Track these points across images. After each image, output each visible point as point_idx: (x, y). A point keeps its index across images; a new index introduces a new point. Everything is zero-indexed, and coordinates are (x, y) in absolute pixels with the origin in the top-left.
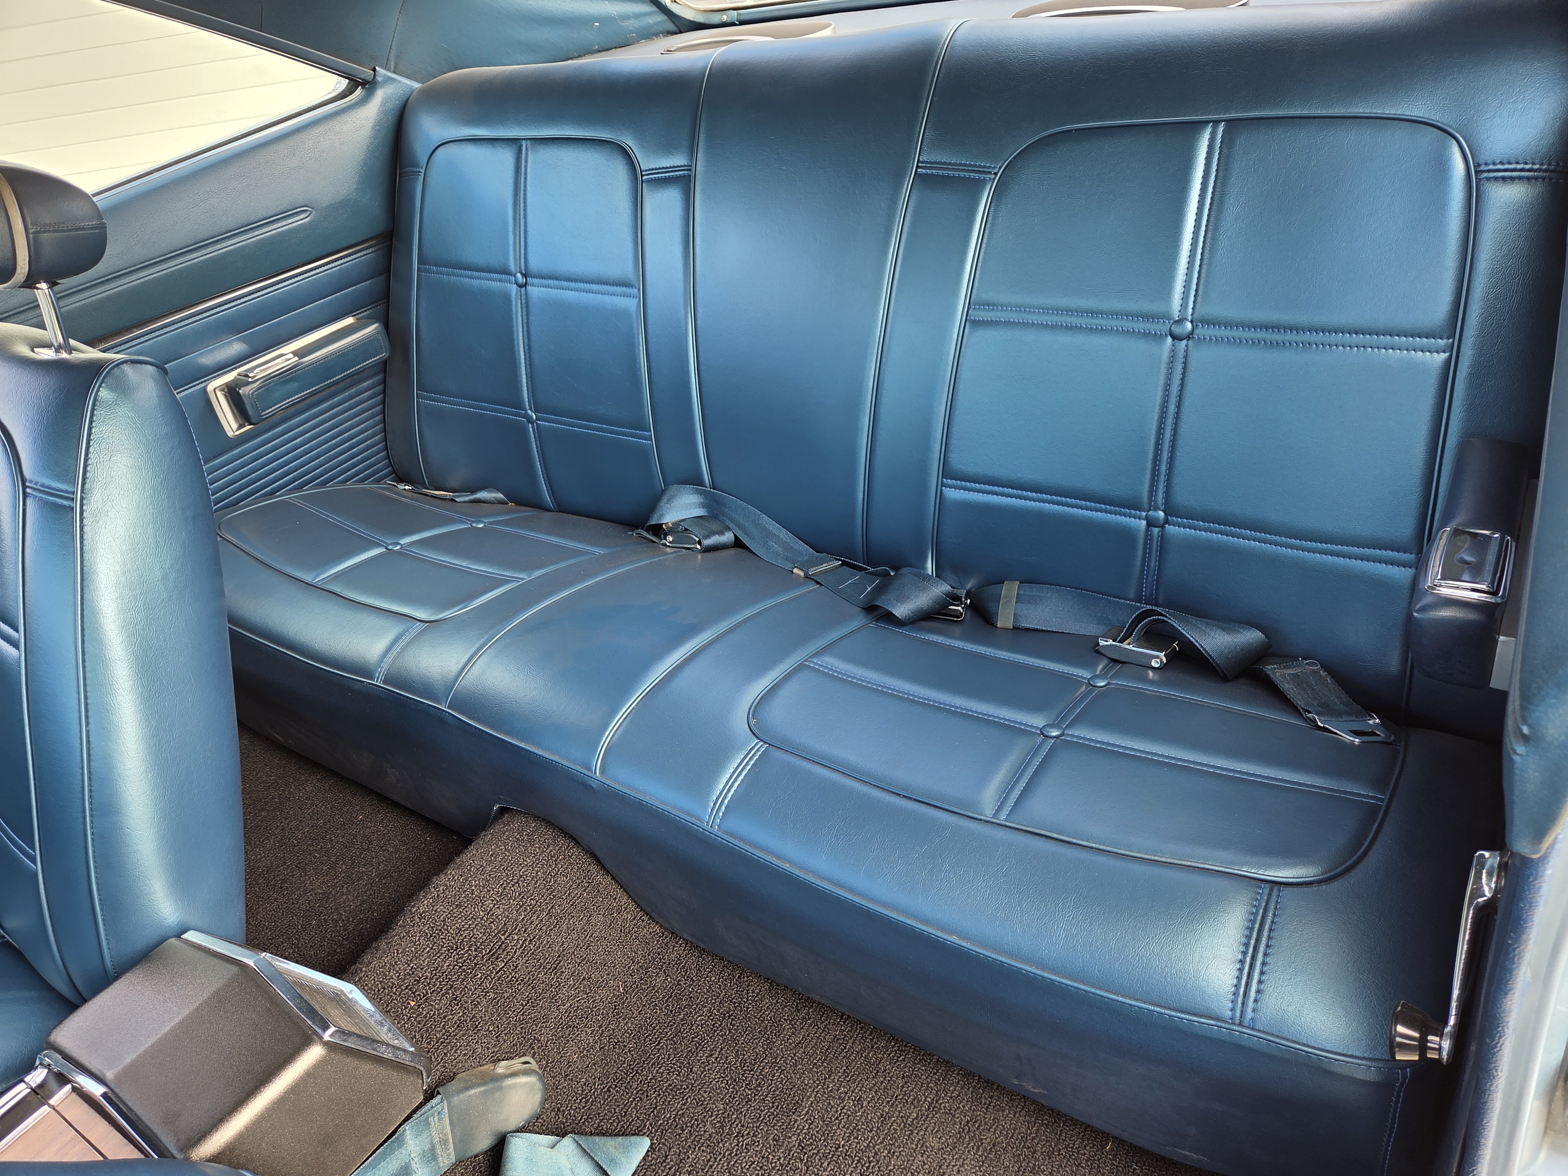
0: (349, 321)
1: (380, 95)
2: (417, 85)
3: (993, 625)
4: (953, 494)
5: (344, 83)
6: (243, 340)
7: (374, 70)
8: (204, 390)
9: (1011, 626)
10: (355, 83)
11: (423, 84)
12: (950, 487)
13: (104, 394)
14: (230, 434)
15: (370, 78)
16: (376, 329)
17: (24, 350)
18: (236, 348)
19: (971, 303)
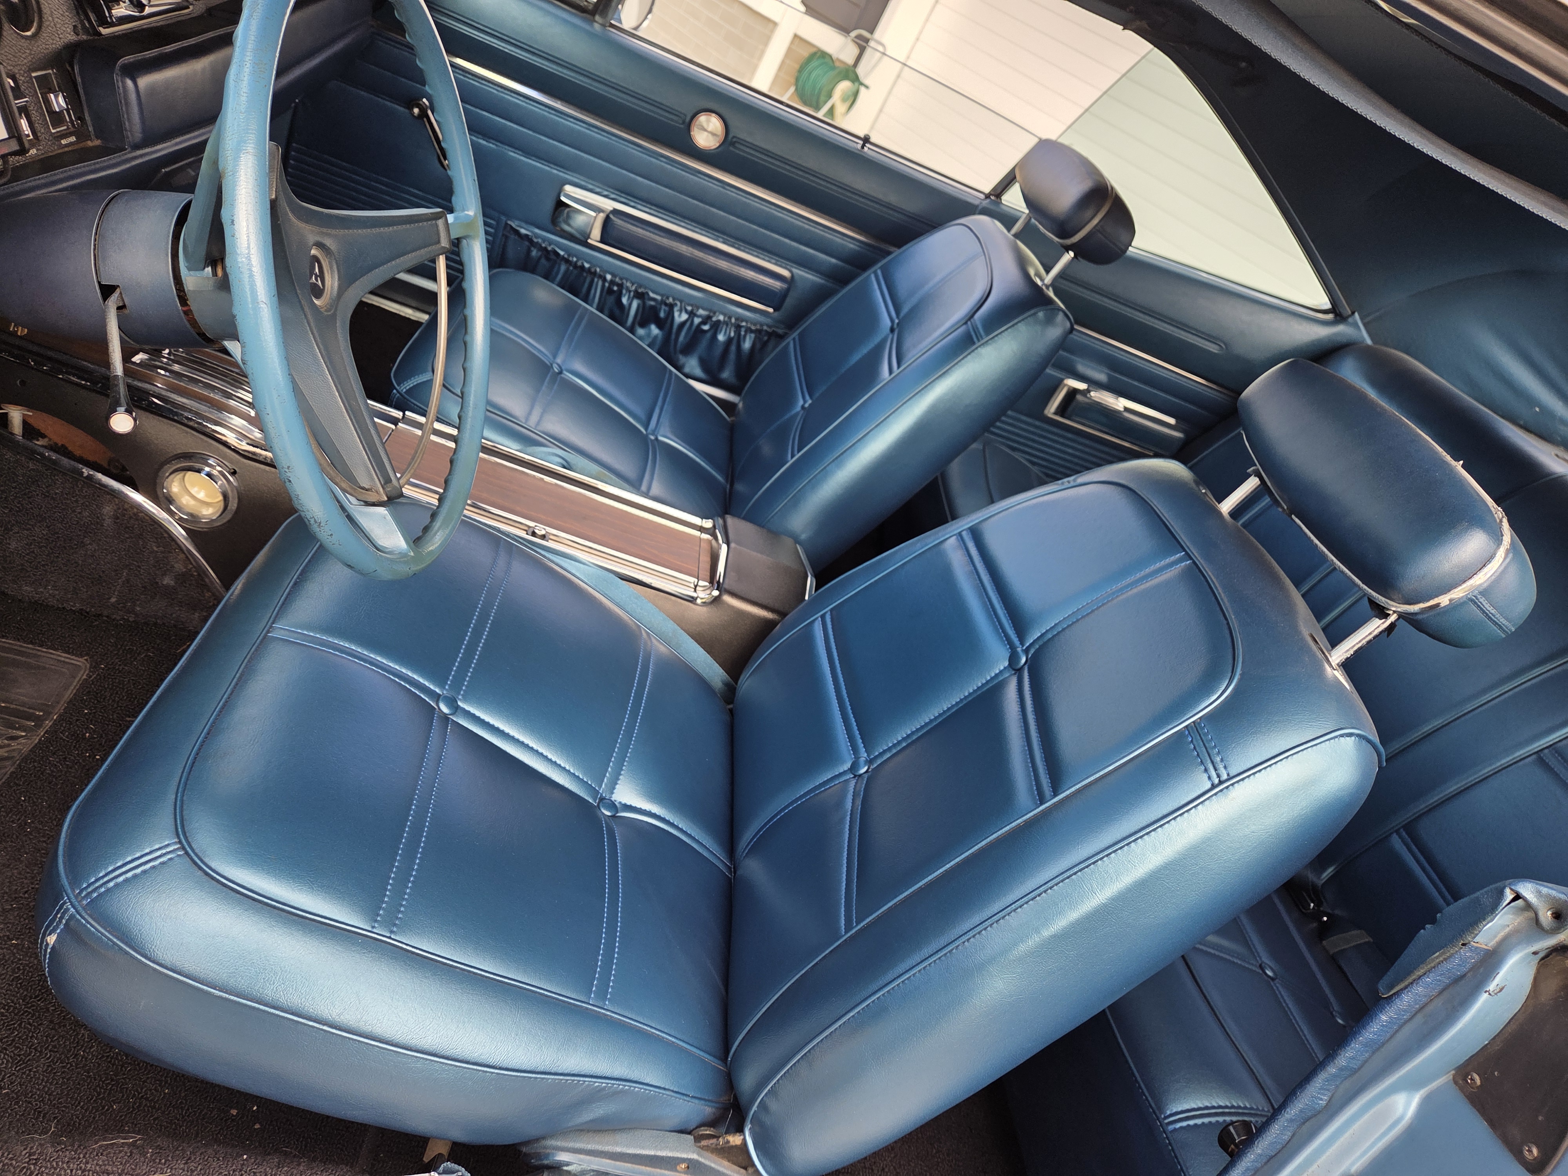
0: (1172, 421)
1: (1340, 328)
2: (1369, 342)
3: (1321, 940)
4: (1396, 842)
5: (1328, 306)
6: (1109, 377)
7: (1353, 313)
8: (1062, 380)
9: (1331, 952)
10: (1335, 310)
11: (1374, 343)
12: (1400, 837)
13: (1041, 314)
14: (1046, 412)
15: (1345, 315)
16: (1180, 438)
17: (1032, 272)
18: (1102, 377)
19: (1553, 746)
